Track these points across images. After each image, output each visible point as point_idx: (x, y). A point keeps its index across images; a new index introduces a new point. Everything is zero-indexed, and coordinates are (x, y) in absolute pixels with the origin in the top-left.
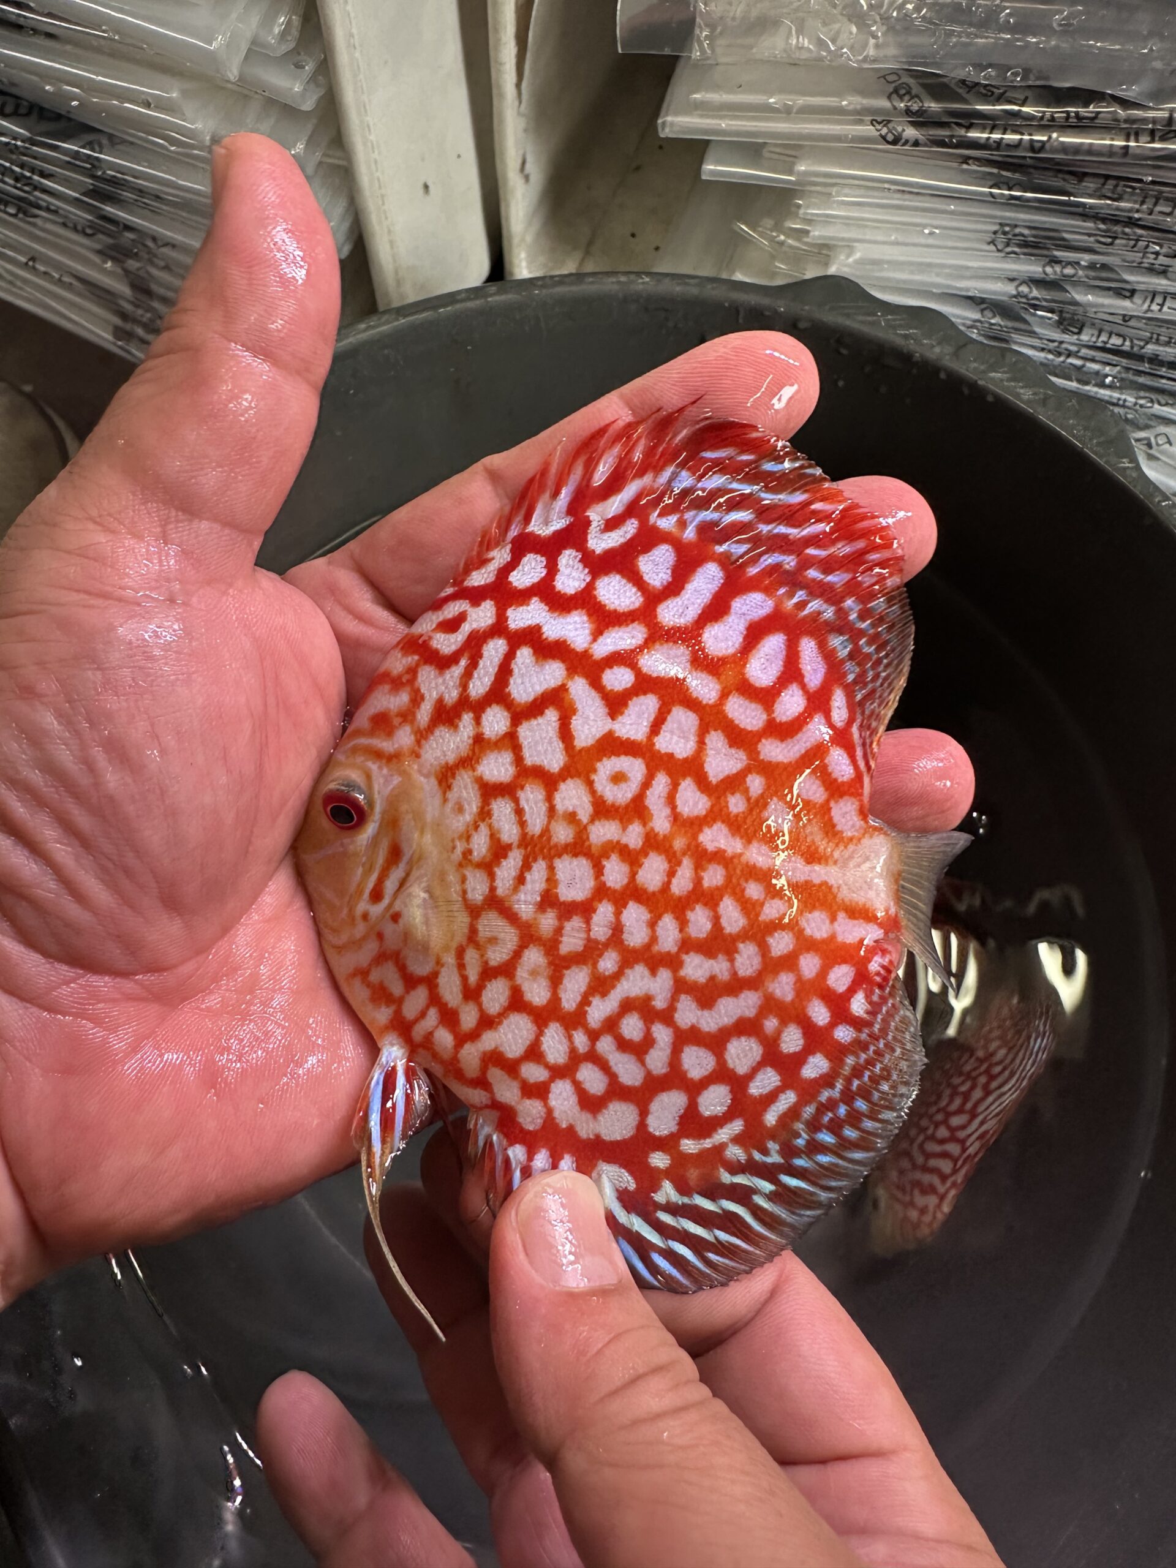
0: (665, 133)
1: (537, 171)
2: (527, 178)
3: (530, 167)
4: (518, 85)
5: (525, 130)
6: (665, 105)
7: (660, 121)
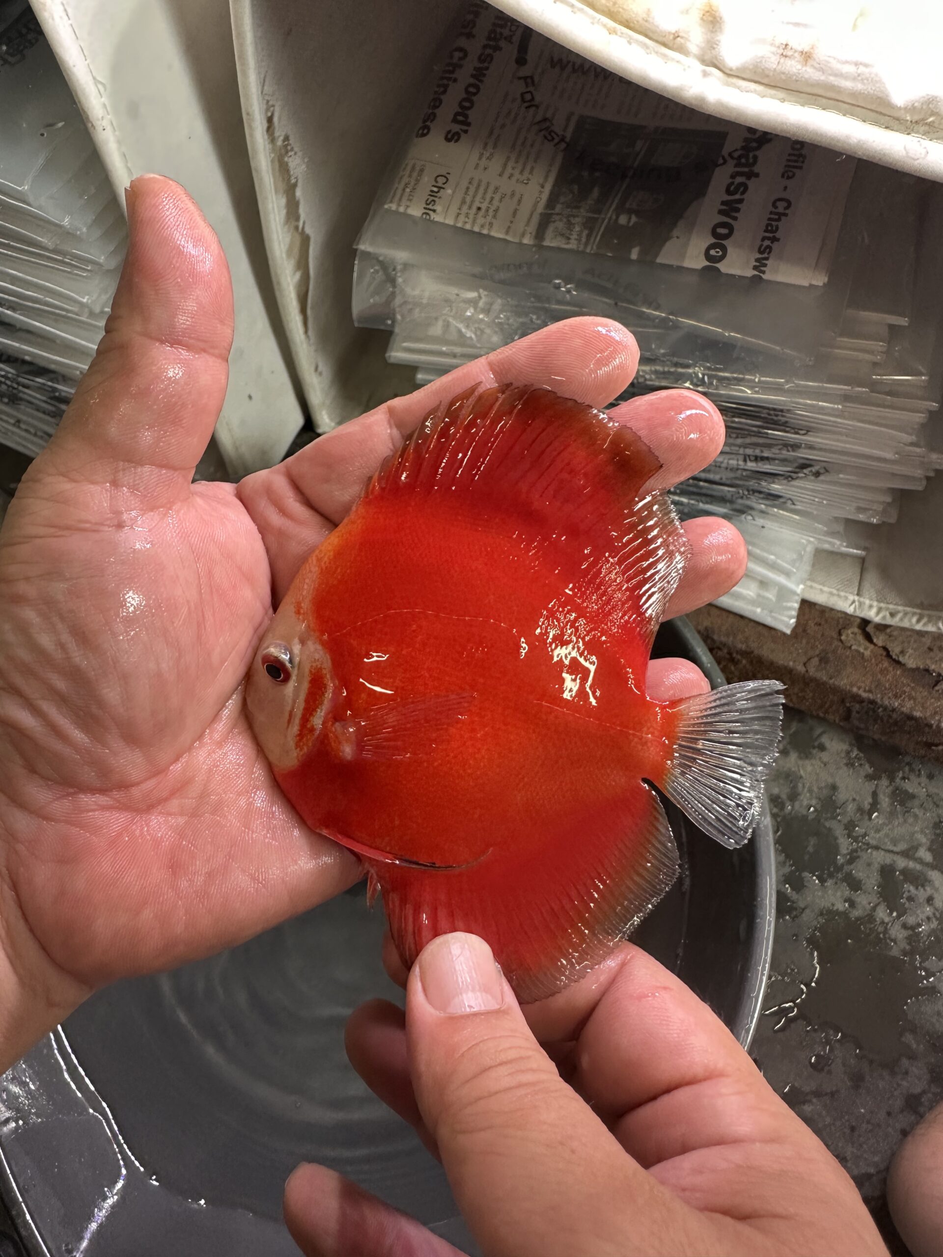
0: (392, 361)
1: (326, 370)
2: (321, 374)
3: (320, 368)
4: (306, 332)
5: (316, 351)
6: (390, 346)
7: (387, 355)
